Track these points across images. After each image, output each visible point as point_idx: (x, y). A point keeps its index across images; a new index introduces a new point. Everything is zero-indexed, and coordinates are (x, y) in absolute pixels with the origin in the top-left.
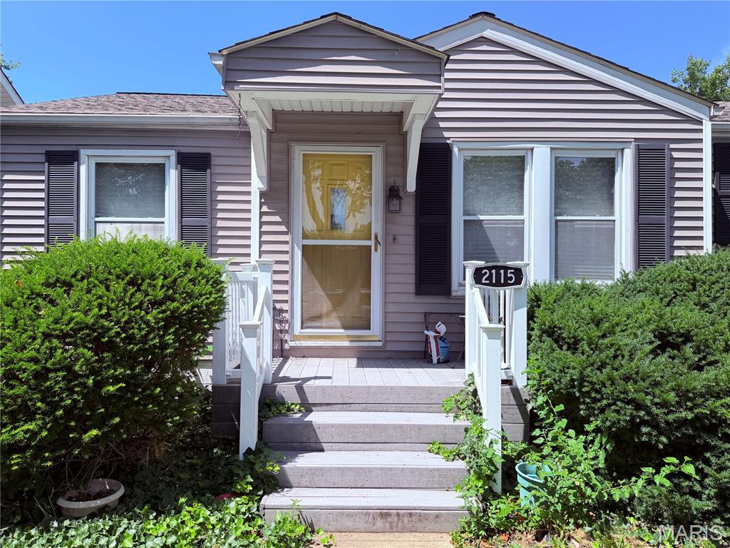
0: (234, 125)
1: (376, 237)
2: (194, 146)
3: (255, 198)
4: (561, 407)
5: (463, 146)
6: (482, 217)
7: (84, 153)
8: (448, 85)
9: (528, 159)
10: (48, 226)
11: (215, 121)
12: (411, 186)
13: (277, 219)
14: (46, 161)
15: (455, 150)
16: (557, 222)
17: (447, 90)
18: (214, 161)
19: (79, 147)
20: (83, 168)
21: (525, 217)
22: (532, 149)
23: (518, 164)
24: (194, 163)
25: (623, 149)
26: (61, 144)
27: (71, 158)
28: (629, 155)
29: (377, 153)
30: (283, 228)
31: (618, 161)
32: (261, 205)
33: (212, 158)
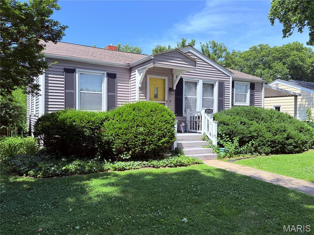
0: (124, 66)
1: (166, 101)
2: (112, 71)
3: (137, 90)
4: (228, 136)
5: (186, 79)
6: (188, 97)
7: (77, 70)
8: (197, 67)
9: (198, 83)
10: (66, 93)
11: (119, 65)
12: (175, 88)
13: (143, 95)
14: (64, 71)
15: (184, 79)
16: (203, 98)
17: (197, 68)
18: (117, 76)
19: (76, 68)
20: (77, 75)
21: (197, 97)
22: (199, 81)
23: (196, 84)
24: (112, 76)
25: (216, 82)
26: (70, 66)
27: (73, 71)
28: (217, 83)
29: (166, 79)
30: (144, 98)
31: (215, 85)
32: (139, 91)
33: (117, 75)
